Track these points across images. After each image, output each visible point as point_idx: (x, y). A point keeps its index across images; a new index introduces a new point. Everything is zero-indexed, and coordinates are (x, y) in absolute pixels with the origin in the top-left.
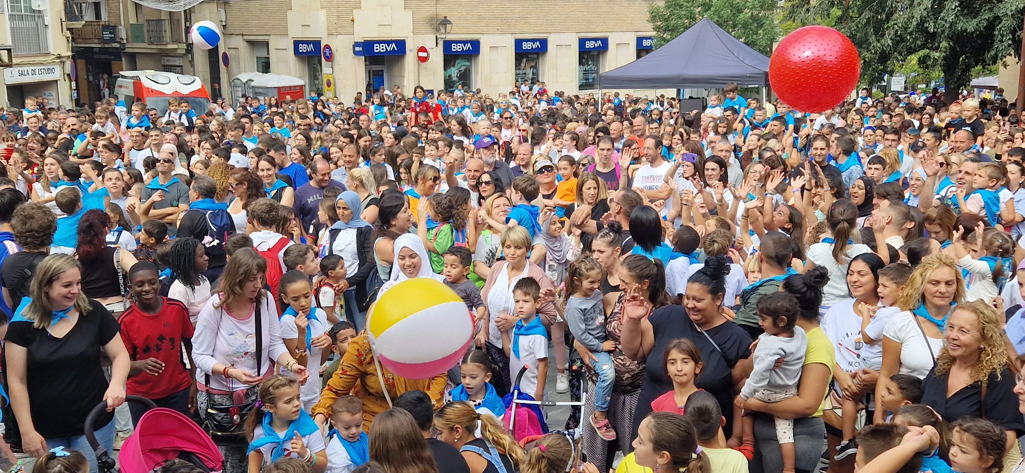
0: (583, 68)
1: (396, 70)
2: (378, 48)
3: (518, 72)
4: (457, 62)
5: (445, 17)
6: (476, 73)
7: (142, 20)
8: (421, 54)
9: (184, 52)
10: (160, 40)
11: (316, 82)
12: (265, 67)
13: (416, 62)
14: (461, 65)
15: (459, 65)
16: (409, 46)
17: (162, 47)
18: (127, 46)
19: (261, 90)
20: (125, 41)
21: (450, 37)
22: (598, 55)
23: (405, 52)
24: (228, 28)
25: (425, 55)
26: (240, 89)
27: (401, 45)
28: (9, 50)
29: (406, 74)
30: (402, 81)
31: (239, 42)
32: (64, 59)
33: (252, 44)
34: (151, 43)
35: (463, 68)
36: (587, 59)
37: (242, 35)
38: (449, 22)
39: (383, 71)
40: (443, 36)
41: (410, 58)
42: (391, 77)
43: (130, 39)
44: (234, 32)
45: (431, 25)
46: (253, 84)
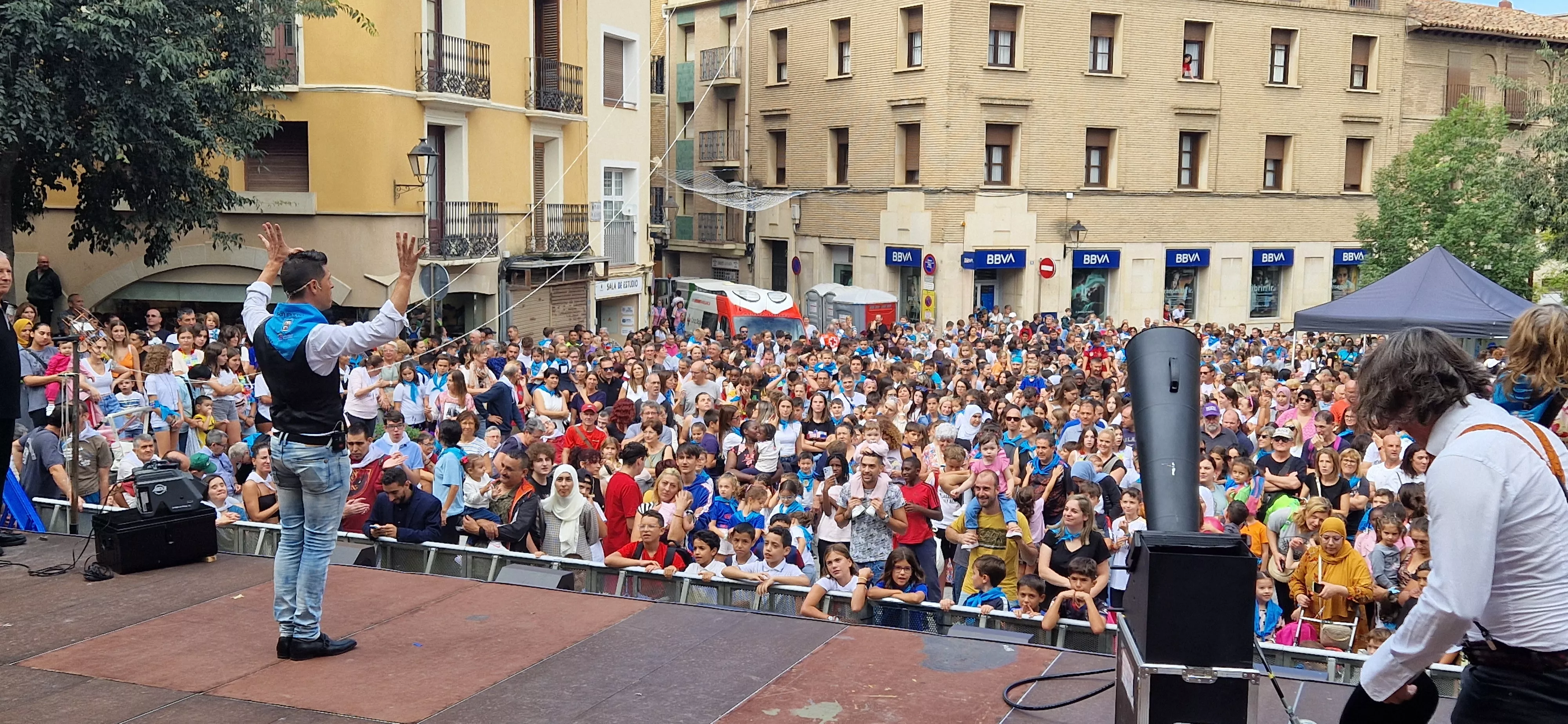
0: (1257, 288)
1: (1010, 287)
2: (991, 260)
3: (1168, 291)
4: (1089, 277)
5: (1079, 222)
6: (1113, 291)
7: (690, 213)
8: (1045, 268)
9: (743, 254)
10: (712, 238)
11: (910, 298)
12: (845, 277)
13: (1038, 277)
14: (1093, 281)
15: (1092, 282)
16: (1029, 257)
17: (717, 247)
18: (669, 243)
19: (844, 307)
20: (668, 237)
21: (1082, 246)
22: (1278, 273)
23: (1025, 265)
24: (802, 227)
25: (1050, 268)
26: (815, 304)
27: (1020, 256)
28: (606, 263)
29: (1024, 292)
30: (1017, 301)
31: (814, 246)
32: (647, 270)
33: (829, 247)
34: (703, 241)
35: (1096, 286)
36: (1263, 277)
37: (820, 237)
38: (1083, 229)
39: (993, 286)
40: (1074, 245)
41: (1030, 272)
42: (1003, 295)
43: (674, 235)
44: (809, 233)
45: (1058, 232)
46: (835, 299)
